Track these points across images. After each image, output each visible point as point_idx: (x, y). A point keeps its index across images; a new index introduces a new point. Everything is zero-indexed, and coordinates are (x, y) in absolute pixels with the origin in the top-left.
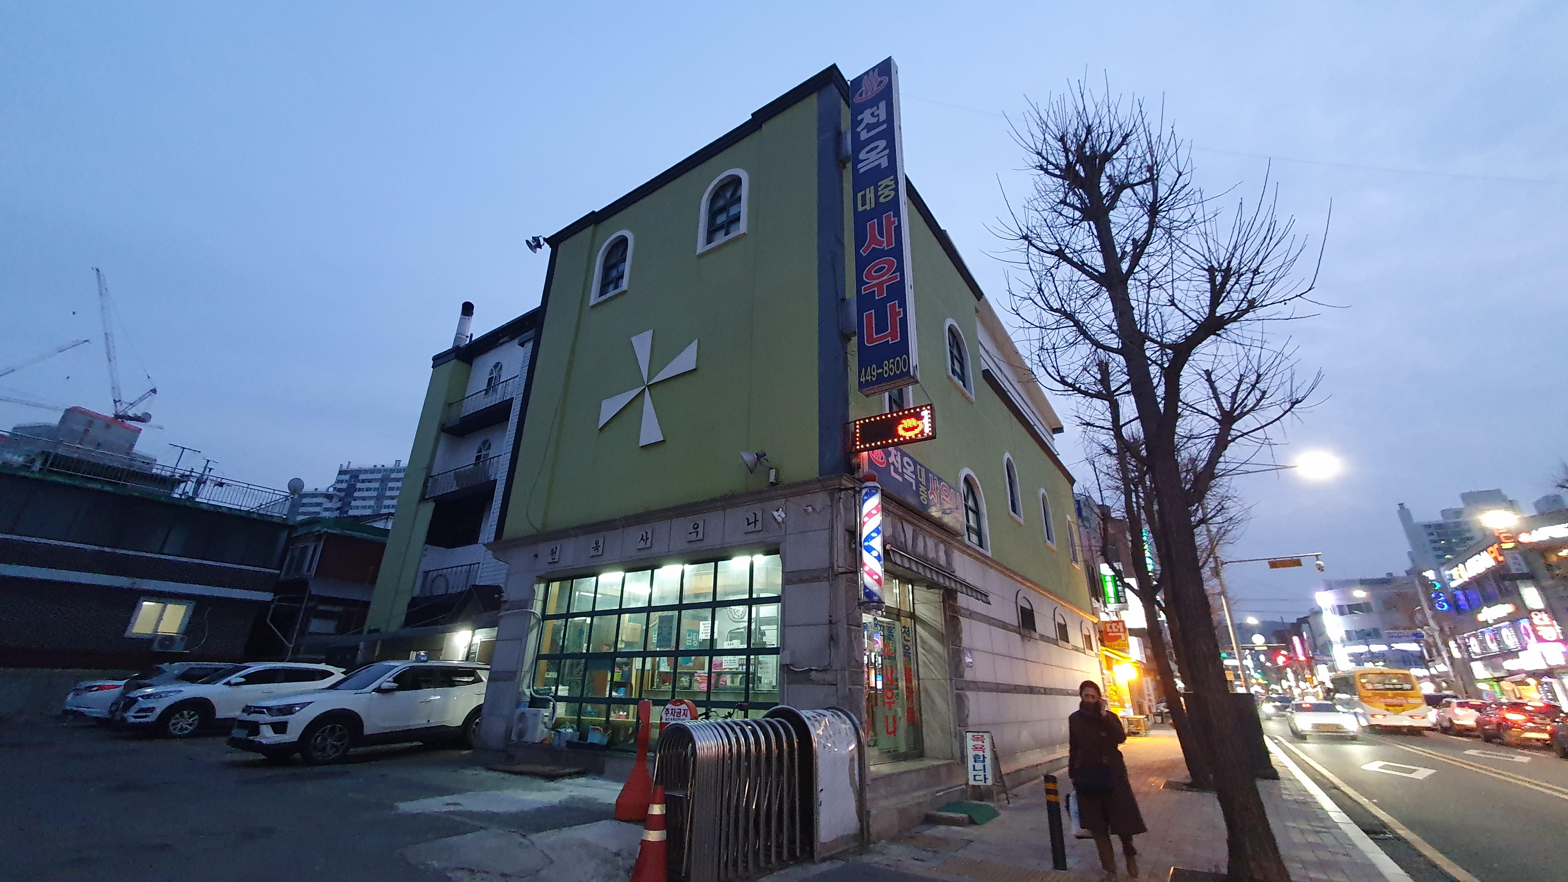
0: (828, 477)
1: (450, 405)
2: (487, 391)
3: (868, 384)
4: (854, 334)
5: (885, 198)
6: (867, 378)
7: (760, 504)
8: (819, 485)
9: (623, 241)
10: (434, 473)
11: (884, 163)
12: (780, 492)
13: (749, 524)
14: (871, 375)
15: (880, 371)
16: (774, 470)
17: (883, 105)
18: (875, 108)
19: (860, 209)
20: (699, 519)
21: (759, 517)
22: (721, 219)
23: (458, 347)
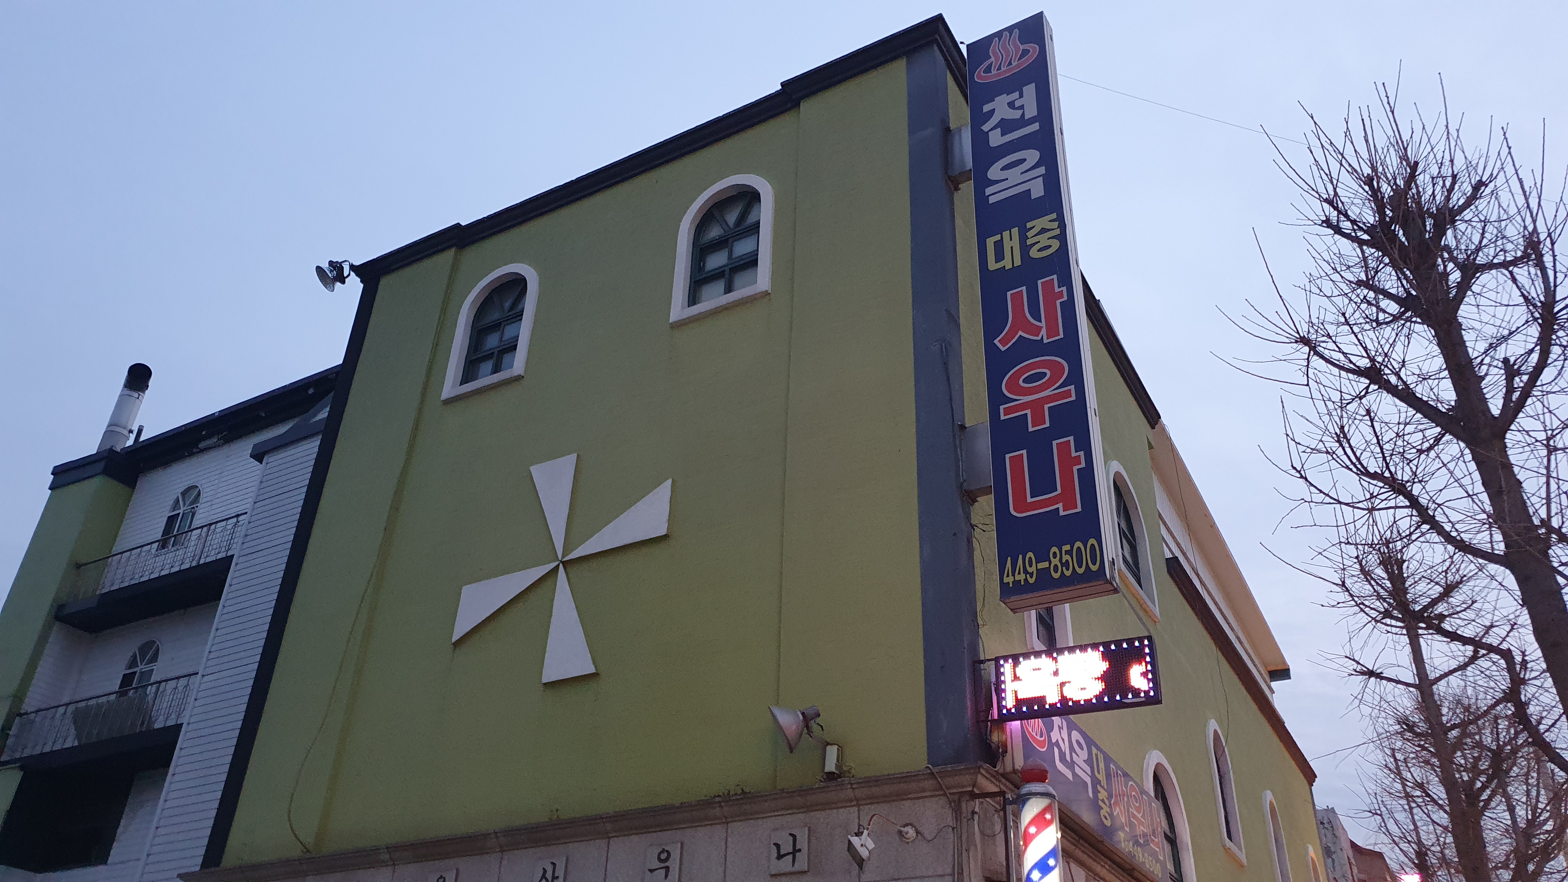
0: (949, 768)
1: (78, 566)
2: (163, 543)
3: (1019, 588)
4: (986, 491)
5: (1039, 250)
6: (1017, 578)
7: (801, 816)
8: (929, 783)
9: (517, 284)
10: (27, 707)
11: (1037, 190)
12: (849, 793)
13: (780, 857)
14: (1026, 572)
15: (1045, 565)
16: (836, 747)
17: (1030, 90)
18: (1016, 95)
19: (992, 265)
20: (671, 840)
21: (803, 844)
22: (716, 261)
23: (111, 451)
